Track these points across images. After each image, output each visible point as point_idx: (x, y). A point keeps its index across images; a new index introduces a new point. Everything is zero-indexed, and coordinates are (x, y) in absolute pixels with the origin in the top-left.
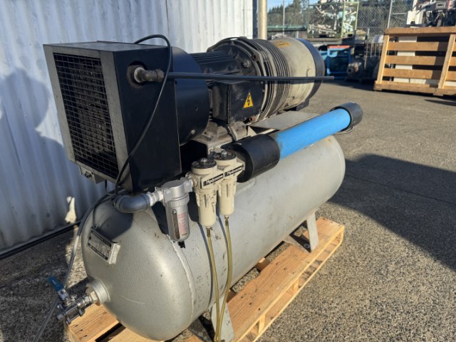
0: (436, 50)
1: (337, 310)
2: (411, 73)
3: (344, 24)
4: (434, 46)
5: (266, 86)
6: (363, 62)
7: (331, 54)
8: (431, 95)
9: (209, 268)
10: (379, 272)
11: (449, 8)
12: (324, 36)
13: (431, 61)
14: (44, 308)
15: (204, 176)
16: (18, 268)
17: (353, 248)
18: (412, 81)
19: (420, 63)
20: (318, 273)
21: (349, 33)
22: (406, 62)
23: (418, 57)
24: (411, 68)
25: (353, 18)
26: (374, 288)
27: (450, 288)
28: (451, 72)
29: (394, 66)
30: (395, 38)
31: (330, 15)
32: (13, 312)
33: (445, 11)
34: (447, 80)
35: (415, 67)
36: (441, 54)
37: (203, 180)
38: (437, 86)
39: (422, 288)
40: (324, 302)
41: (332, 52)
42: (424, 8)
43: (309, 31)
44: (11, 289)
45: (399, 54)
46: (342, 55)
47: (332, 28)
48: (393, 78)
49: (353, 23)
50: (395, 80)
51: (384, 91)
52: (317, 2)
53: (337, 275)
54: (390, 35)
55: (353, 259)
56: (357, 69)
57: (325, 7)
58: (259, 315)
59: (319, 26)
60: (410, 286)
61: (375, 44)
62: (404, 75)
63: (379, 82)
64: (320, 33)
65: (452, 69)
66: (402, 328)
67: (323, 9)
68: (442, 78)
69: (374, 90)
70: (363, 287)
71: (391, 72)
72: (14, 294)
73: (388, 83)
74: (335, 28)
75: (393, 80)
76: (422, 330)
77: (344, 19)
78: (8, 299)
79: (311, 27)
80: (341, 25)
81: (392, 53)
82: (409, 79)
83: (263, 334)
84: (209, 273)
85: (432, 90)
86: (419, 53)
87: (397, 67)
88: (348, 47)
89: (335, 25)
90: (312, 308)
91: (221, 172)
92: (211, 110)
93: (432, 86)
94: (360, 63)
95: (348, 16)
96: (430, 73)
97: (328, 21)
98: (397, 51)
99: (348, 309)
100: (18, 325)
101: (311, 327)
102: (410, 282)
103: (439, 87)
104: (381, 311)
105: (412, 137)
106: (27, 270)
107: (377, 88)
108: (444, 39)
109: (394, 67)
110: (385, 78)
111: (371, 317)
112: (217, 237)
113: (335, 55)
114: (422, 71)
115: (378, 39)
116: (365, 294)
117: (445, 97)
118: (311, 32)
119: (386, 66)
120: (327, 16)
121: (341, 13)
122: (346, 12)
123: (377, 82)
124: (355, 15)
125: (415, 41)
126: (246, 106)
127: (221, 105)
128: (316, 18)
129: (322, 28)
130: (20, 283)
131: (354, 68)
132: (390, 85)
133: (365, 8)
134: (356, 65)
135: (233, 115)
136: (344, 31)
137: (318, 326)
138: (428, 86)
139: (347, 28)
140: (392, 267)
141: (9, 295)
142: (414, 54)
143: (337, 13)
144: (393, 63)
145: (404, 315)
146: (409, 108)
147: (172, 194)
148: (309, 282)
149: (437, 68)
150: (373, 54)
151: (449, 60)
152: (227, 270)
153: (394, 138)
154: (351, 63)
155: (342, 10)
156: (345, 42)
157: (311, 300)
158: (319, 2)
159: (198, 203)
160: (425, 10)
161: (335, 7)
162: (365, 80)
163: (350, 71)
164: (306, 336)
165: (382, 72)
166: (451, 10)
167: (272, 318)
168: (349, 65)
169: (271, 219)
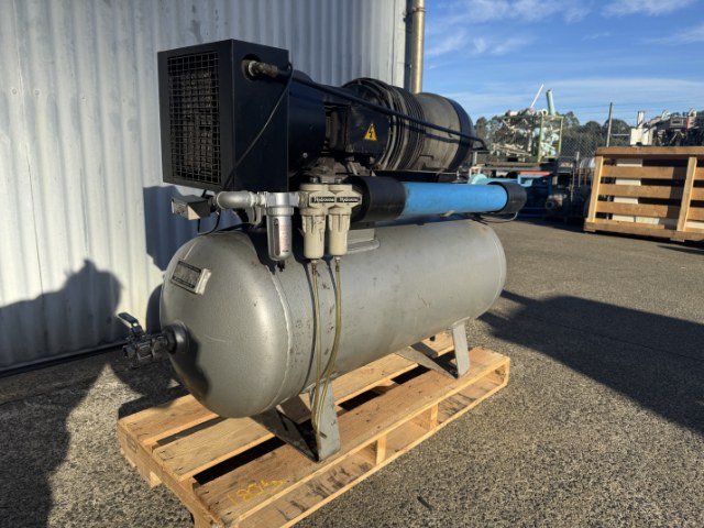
0: (671, 177)
1: (490, 452)
2: (637, 208)
3: (542, 144)
4: (668, 173)
5: (395, 128)
6: (568, 193)
7: (523, 182)
8: (667, 240)
9: (312, 316)
10: (556, 418)
11: (689, 126)
12: (513, 159)
13: (664, 192)
14: (91, 420)
15: (312, 192)
16: (61, 379)
17: (524, 391)
18: (639, 220)
19: (649, 196)
20: (469, 412)
21: (548, 157)
22: (629, 194)
23: (645, 187)
24: (636, 202)
25: (555, 137)
26: (546, 433)
27: (655, 439)
28: (694, 209)
29: (612, 198)
30: (611, 160)
31: (522, 131)
32: (49, 420)
33: (683, 130)
34: (689, 220)
35: (643, 200)
36: (677, 183)
37: (311, 196)
38: (675, 228)
39: (614, 438)
40: (473, 443)
41: (524, 180)
42: (654, 125)
43: (492, 153)
44: (49, 397)
45: (618, 182)
46: (539, 185)
47: (525, 148)
48: (611, 216)
49: (555, 144)
50: (615, 218)
51: (599, 233)
52: (504, 114)
53: (495, 416)
54: (605, 156)
55: (521, 401)
56: (561, 203)
57: (517, 121)
58: (378, 432)
59: (507, 146)
60: (598, 435)
61: (584, 170)
62: (626, 211)
63: (591, 219)
64: (508, 155)
65: (694, 204)
66: (577, 476)
67: (512, 124)
68: (681, 217)
69: (584, 232)
70: (529, 430)
71: (607, 207)
72: (52, 403)
73: (605, 221)
74: (529, 149)
75: (610, 218)
76: (606, 479)
77: (543, 137)
78: (45, 407)
79: (496, 146)
80: (538, 145)
81: (608, 180)
82: (635, 216)
83: (383, 468)
84: (312, 323)
85: (668, 234)
86: (646, 182)
87: (616, 200)
88: (547, 173)
89: (530, 144)
90: (455, 448)
91: (331, 195)
92: (328, 140)
93: (667, 227)
94: (565, 196)
95: (548, 135)
96: (664, 209)
97: (520, 139)
98: (615, 179)
99: (506, 452)
100: (54, 434)
101: (451, 466)
102: (598, 431)
103: (679, 229)
104: (553, 456)
105: (630, 283)
106: (72, 381)
107: (588, 228)
108: (680, 163)
109: (612, 200)
110: (599, 215)
111: (537, 462)
112: (325, 287)
113: (529, 184)
114: (652, 206)
115: (588, 163)
116: (532, 439)
117: (688, 243)
118: (495, 154)
119: (601, 198)
120: (517, 133)
121: (537, 130)
122: (545, 129)
123: (588, 220)
124: (558, 133)
125: (641, 166)
126: (367, 137)
127: (340, 132)
128: (503, 136)
129: (511, 148)
130: (62, 392)
131: (556, 201)
132: (607, 225)
133: (581, 135)
134: (560, 198)
135: (351, 143)
136: (542, 153)
137: (461, 466)
138: (663, 227)
139: (547, 150)
140: (574, 414)
141: (47, 403)
142: (639, 183)
143: (532, 130)
144: (610, 194)
145: (583, 463)
146: (632, 254)
147: (275, 200)
148: (454, 421)
149: (674, 203)
150: (583, 182)
151: (690, 193)
152: (334, 330)
153: (603, 283)
154: (553, 194)
155: (539, 126)
156: (543, 167)
157: (455, 439)
158: (507, 114)
159: (304, 227)
160: (655, 128)
161: (529, 121)
162: (571, 218)
163: (550, 205)
164: (442, 475)
165: (595, 206)
166: (692, 129)
167: (397, 451)
168: (550, 197)
169: (396, 291)
